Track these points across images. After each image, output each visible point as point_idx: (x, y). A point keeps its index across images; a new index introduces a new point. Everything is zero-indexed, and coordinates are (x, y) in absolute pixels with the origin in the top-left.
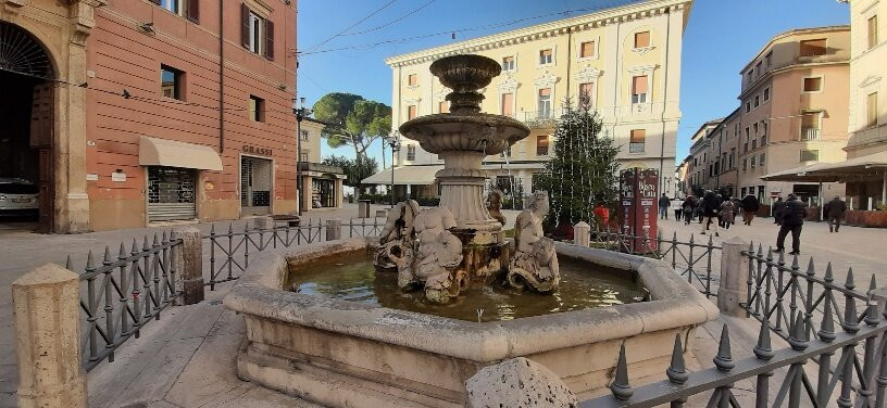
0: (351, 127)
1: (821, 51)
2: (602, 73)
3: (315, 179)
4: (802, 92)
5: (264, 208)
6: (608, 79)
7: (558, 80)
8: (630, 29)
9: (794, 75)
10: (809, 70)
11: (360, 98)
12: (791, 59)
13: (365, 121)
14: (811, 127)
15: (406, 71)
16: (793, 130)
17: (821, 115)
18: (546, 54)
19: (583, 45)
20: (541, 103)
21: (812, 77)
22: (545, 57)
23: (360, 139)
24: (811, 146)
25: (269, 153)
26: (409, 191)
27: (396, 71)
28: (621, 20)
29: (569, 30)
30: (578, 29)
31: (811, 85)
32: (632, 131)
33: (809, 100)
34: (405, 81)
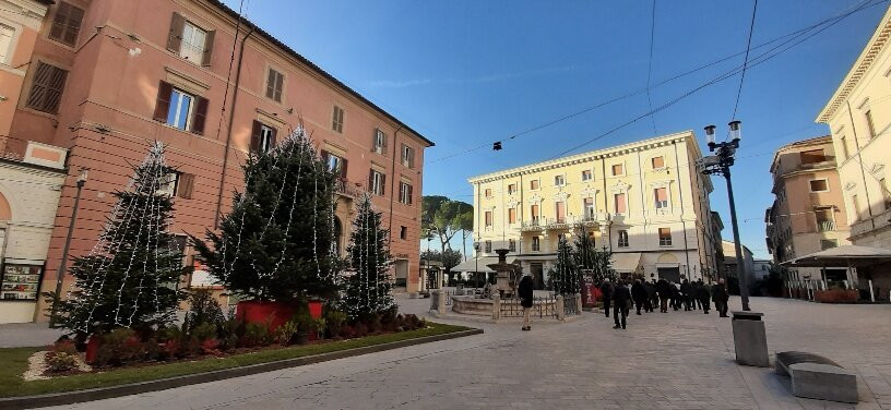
0: (438, 223)
1: (822, 158)
2: (630, 187)
3: (427, 270)
4: (811, 191)
5: (403, 289)
6: (636, 189)
7: (598, 191)
8: (647, 155)
9: (800, 179)
10: (812, 175)
11: (445, 199)
12: (794, 166)
13: (449, 217)
14: (825, 220)
15: (484, 187)
16: (809, 223)
17: (832, 210)
18: (587, 174)
19: (614, 167)
20: (586, 208)
21: (817, 179)
22: (586, 175)
23: (445, 232)
24: (829, 236)
25: (406, 256)
26: (487, 277)
27: (476, 187)
28: (639, 150)
29: (602, 157)
30: (608, 156)
31: (818, 185)
32: (660, 230)
33: (818, 198)
34: (483, 193)
